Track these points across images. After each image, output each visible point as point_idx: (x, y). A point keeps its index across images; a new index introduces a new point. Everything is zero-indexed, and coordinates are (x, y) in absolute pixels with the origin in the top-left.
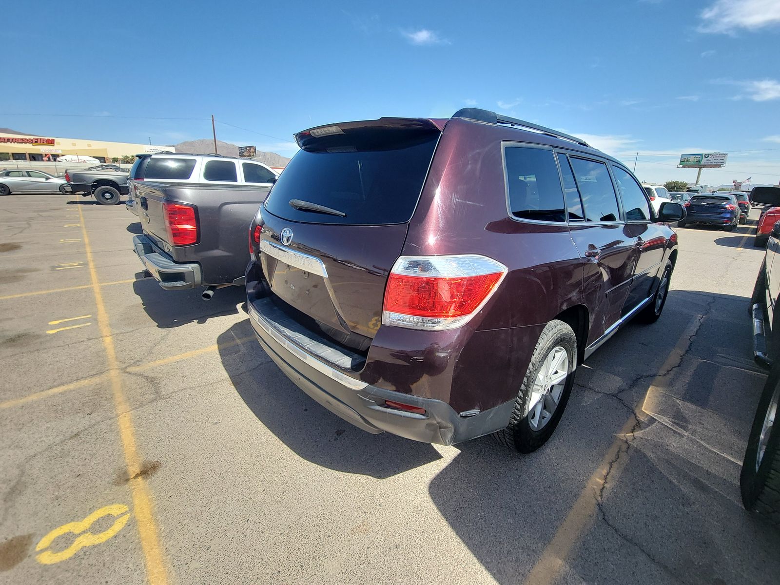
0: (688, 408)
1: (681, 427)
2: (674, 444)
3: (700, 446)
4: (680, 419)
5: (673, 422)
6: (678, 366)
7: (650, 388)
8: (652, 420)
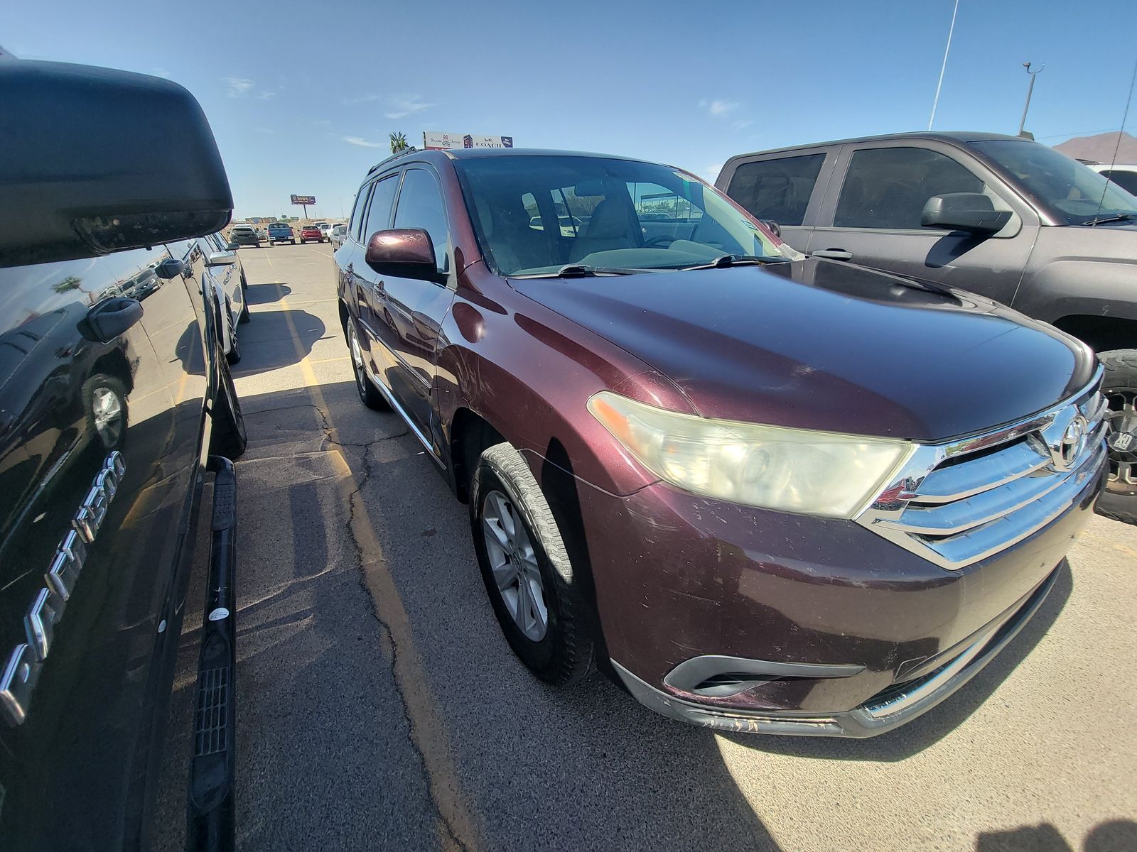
0: (306, 477)
1: (301, 458)
2: (299, 446)
3: (281, 455)
4: (305, 463)
5: (309, 458)
6: (349, 523)
7: (350, 472)
8: (324, 449)
